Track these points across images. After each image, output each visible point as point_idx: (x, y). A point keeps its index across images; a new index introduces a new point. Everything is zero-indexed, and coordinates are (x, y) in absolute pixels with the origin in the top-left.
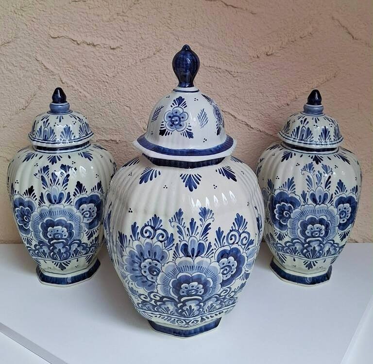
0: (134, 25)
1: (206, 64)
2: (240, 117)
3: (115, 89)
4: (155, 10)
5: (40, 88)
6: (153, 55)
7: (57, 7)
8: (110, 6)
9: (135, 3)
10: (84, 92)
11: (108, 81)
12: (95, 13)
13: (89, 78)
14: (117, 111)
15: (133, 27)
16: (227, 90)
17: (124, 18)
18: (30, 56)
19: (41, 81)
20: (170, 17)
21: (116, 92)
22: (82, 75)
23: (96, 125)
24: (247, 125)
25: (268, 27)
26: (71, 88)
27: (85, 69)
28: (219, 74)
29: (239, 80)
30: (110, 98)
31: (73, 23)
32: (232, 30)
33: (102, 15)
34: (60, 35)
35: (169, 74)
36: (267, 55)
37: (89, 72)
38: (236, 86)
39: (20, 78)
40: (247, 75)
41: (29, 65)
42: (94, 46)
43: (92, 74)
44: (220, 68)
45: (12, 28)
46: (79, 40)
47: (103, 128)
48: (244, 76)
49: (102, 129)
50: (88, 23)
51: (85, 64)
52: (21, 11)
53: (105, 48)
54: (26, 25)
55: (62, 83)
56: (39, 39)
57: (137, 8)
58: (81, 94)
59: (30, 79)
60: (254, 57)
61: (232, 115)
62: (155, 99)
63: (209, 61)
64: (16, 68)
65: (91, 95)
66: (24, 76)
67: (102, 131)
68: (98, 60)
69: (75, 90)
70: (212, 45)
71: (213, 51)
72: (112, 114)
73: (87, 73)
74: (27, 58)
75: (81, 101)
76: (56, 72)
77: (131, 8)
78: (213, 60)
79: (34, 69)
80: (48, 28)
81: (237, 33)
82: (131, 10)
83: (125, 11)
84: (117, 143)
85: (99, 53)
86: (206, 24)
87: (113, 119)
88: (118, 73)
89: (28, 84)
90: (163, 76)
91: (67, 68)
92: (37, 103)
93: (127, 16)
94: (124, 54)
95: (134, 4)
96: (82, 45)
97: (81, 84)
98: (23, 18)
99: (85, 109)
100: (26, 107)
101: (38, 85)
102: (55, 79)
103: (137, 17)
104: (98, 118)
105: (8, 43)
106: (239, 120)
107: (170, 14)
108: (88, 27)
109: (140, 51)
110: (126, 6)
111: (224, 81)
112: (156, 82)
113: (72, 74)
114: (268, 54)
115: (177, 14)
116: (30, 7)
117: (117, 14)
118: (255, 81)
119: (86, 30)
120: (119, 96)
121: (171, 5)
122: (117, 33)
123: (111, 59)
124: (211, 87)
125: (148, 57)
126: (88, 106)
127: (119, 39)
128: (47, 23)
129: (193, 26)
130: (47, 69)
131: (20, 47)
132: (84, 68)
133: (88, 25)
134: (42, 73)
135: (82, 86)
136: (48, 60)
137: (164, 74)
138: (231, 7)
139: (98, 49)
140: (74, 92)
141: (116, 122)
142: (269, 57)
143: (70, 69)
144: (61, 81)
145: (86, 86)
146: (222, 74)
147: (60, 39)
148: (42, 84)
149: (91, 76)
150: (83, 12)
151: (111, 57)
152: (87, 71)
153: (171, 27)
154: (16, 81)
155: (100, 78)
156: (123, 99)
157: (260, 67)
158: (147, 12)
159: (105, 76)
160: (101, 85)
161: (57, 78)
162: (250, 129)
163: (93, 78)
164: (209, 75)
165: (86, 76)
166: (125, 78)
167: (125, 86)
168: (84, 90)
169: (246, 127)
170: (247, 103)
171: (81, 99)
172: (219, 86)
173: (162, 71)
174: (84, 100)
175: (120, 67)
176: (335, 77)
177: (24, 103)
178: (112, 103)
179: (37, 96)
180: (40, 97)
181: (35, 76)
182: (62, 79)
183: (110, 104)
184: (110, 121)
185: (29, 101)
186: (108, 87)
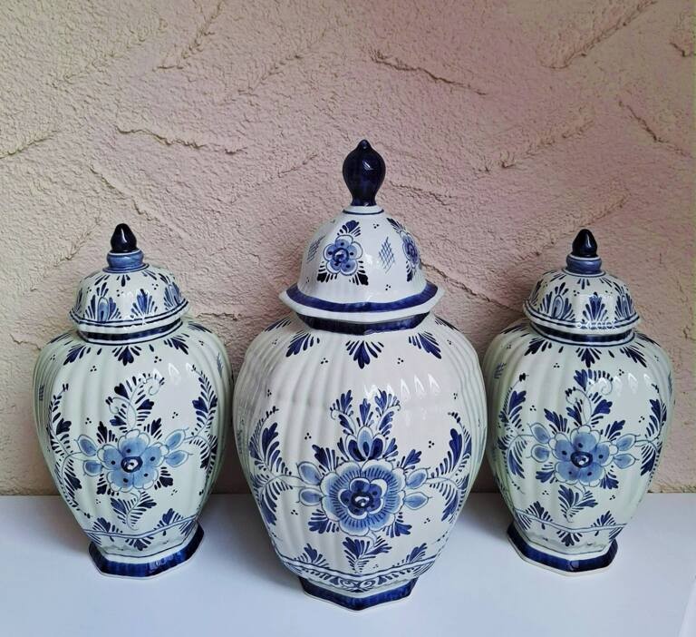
0: (269, 111)
1: (395, 182)
2: (453, 275)
3: (234, 224)
4: (307, 85)
5: (97, 220)
6: (301, 164)
7: (131, 77)
8: (227, 77)
9: (273, 71)
10: (178, 230)
11: (220, 210)
12: (199, 89)
13: (187, 204)
14: (237, 262)
15: (266, 115)
16: (430, 227)
17: (251, 98)
18: (80, 165)
19: (100, 210)
20: (332, 98)
21: (235, 229)
22: (174, 200)
23: (198, 289)
24: (466, 289)
25: (506, 117)
26: (155, 222)
27: (181, 189)
28: (419, 199)
29: (453, 209)
30: (224, 240)
31: (158, 105)
32: (442, 122)
33: (211, 94)
34: (135, 127)
36: (503, 166)
37: (187, 194)
38: (447, 221)
39: (62, 205)
40: (467, 202)
41: (79, 180)
42: (197, 147)
43: (192, 197)
44: (420, 190)
45: (48, 114)
46: (170, 137)
47: (211, 292)
48: (462, 203)
49: (209, 295)
50: (186, 106)
51: (180, 181)
52: (66, 85)
53: (216, 151)
54: (75, 109)
55: (140, 213)
56: (97, 134)
57: (275, 82)
58: (171, 233)
59: (81, 206)
60: (480, 170)
61: (438, 271)
63: (401, 177)
64: (55, 185)
65: (191, 235)
66: (70, 200)
67: (209, 299)
68: (204, 172)
69: (161, 226)
70: (406, 149)
71: (409, 159)
72: (227, 269)
73: (183, 195)
74: (76, 169)
75: (171, 245)
76: (127, 193)
77: (264, 82)
78: (407, 174)
79: (87, 187)
80: (114, 116)
81: (452, 129)
82: (264, 84)
83: (253, 86)
84: (235, 320)
85: (206, 159)
86: (397, 111)
87: (229, 277)
88: (239, 196)
89: (77, 215)
90: (318, 201)
91: (148, 187)
92: (93, 249)
93: (257, 96)
94: (250, 162)
95: (270, 74)
96: (174, 146)
97: (172, 214)
98: (70, 98)
99: (178, 260)
100: (73, 255)
101: (95, 216)
102: (125, 205)
103: (275, 97)
104: (201, 275)
105: (41, 140)
106: (451, 280)
107: (333, 92)
108: (185, 113)
109: (279, 158)
110: (255, 78)
111: (427, 211)
112: (306, 212)
113: (157, 198)
114: (506, 165)
115: (346, 94)
116: (82, 77)
117: (239, 91)
118: (481, 213)
119: (183, 120)
120: (239, 236)
121: (336, 76)
122: (238, 125)
123: (227, 172)
125: (294, 169)
126: (185, 253)
127: (242, 136)
128: (113, 107)
129: (375, 115)
130: (111, 187)
131: (63, 148)
132: (178, 187)
133: (186, 110)
135: (174, 219)
136: (114, 172)
137: (321, 198)
138: (442, 82)
139: (203, 152)
140: (159, 228)
141: (234, 283)
142: (507, 170)
143: (153, 189)
144: (137, 209)
145: (181, 218)
146: (423, 200)
147: (135, 135)
149: (190, 201)
150: (177, 88)
151: (227, 167)
152: (183, 192)
153: (334, 116)
154: (55, 208)
155: (206, 204)
156: (247, 242)
157: (491, 188)
158: (292, 89)
159: (216, 201)
160: (208, 218)
161: (129, 203)
162: (470, 296)
163: (193, 204)
164: (401, 202)
165: (181, 201)
166: (251, 206)
167: (250, 220)
168: (177, 225)
169: (464, 293)
170: (466, 251)
171: (171, 241)
172: (418, 220)
173: (317, 194)
174: (177, 243)
175: (243, 187)
176: (621, 206)
177: (69, 250)
178: (228, 249)
179: (92, 236)
180: (97, 237)
181: (89, 200)
182: (139, 206)
183: (224, 251)
184: (223, 280)
185: (78, 245)
186: (220, 220)
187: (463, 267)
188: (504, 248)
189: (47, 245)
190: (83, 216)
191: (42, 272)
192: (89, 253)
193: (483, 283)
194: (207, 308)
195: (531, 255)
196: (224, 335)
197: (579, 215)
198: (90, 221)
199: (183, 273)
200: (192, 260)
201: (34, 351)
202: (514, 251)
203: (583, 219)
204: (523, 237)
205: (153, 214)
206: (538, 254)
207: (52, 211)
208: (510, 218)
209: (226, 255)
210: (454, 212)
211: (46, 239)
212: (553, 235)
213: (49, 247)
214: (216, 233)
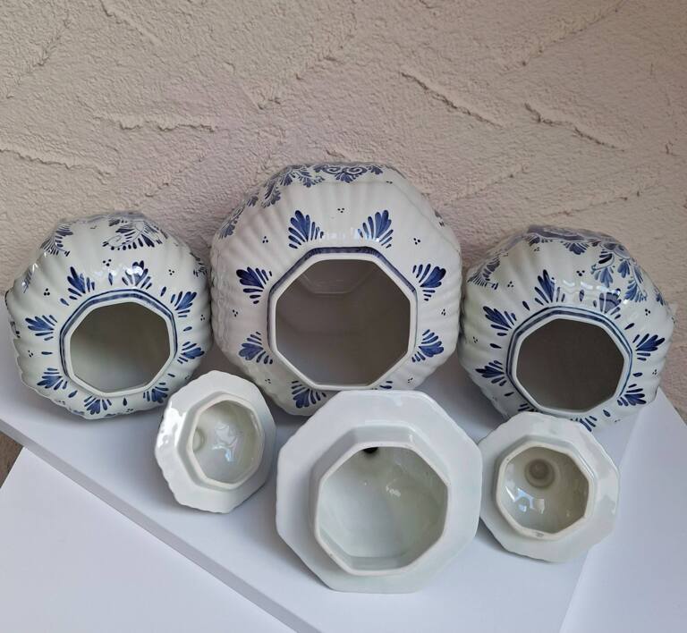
2: (434, 87)
3: (206, 29)
5: (66, 23)
10: (149, 34)
11: (191, 12)
14: (211, 71)
16: (413, 33)
19: (67, 11)
21: (208, 35)
23: (173, 98)
24: (446, 101)
26: (124, 25)
29: (438, 14)
30: (197, 47)
38: (430, 27)
39: (28, 5)
47: (186, 103)
48: (447, 6)
49: (185, 105)
55: (108, 15)
58: (141, 37)
59: (48, 7)
61: (419, 83)
62: (279, 49)
65: (162, 40)
67: (185, 109)
69: (131, 30)
72: (201, 78)
75: (143, 51)
84: (212, 132)
87: (204, 87)
89: (45, 17)
90: (293, 3)
92: (64, 54)
97: (142, 17)
99: (151, 67)
100: (45, 60)
101: (64, 18)
102: (93, 6)
104: (176, 84)
106: (432, 92)
111: (410, 16)
112: (281, 16)
118: (467, 17)
120: (213, 42)
124: (383, 27)
126: (157, 60)
135: (144, 22)
140: (129, 32)
141: (210, 93)
144: (106, 11)
145: (152, 22)
148: (71, 17)
154: (21, 10)
155: (176, 6)
156: (221, 49)
159: (188, 3)
160: (179, 21)
161: (97, 4)
162: (451, 109)
163: (162, 5)
164: (382, 4)
166: (224, 8)
167: (223, 24)
168: (148, 30)
169: (444, 106)
170: (450, 60)
171: (143, 47)
172: (399, 26)
174: (149, 49)
176: (616, 11)
177: (40, 54)
178: (201, 57)
179: (62, 40)
180: (67, 41)
182: (107, 7)
183: (197, 59)
184: (198, 90)
185: (48, 50)
186: (192, 24)
187: (445, 78)
188: (490, 58)
189: (18, 50)
190: (51, 17)
191: (16, 78)
192: (61, 59)
193: (465, 96)
194: (183, 119)
195: (518, 65)
196: (202, 147)
197: (571, 21)
198: (60, 25)
199: (157, 81)
200: (165, 67)
201: (17, 159)
202: (500, 61)
203: (575, 25)
204: (509, 45)
205: (122, 16)
206: (524, 64)
207: (20, 13)
208: (498, 23)
209: (200, 62)
210: (439, 17)
211: (16, 44)
212: (542, 43)
213: (20, 52)
214: (188, 38)
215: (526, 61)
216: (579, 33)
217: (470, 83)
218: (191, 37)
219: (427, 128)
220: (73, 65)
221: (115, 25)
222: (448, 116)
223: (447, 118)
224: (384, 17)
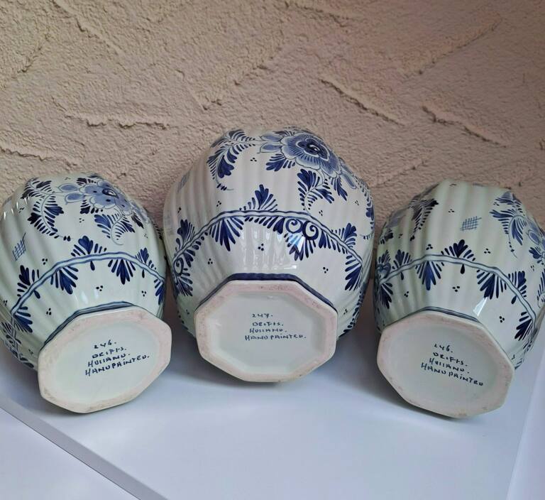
2: (349, 92)
3: (161, 42)
5: (46, 37)
11: (149, 29)
13: (122, 23)
14: (165, 78)
16: (330, 47)
19: (48, 28)
21: (162, 48)
23: (133, 99)
24: (358, 104)
26: (94, 39)
27: (116, 9)
28: (320, 21)
29: (350, 31)
35: (243, 19)
37: (121, 13)
39: (17, 22)
43: (126, 16)
44: (321, 11)
47: (143, 104)
48: (358, 25)
49: (142, 106)
55: (82, 31)
58: (109, 50)
59: (33, 23)
64: (11, 5)
65: (125, 52)
66: (24, 18)
67: (142, 110)
69: (100, 43)
72: (156, 83)
73: (118, 14)
75: (109, 60)
76: (71, 12)
87: (158, 90)
89: (30, 32)
90: (233, 21)
91: (88, 7)
97: (109, 32)
99: (116, 74)
100: (28, 68)
101: (45, 33)
102: (70, 23)
104: (135, 88)
106: (346, 96)
112: (223, 32)
113: (96, 17)
120: (167, 53)
124: (305, 42)
126: (121, 68)
130: (57, 6)
132: (114, 7)
134: (50, 13)
137: (235, 19)
140: (99, 45)
141: (163, 96)
143: (93, 9)
144: (80, 27)
145: (116, 36)
146: (324, 22)
148: (51, 32)
149: (124, 19)
154: (11, 25)
155: (138, 23)
156: (173, 59)
159: (147, 21)
160: (139, 36)
161: (72, 21)
162: (362, 110)
163: (127, 23)
164: (305, 23)
165: (116, 20)
167: (175, 38)
168: (115, 44)
169: (356, 108)
170: (360, 69)
171: (109, 57)
173: (232, 15)
174: (114, 59)
175: (169, 7)
176: (493, 30)
177: (24, 62)
178: (157, 66)
179: (43, 51)
180: (47, 52)
181: (40, 19)
182: (80, 24)
183: (153, 67)
184: (153, 93)
185: (31, 58)
186: (150, 39)
187: (356, 85)
188: (392, 67)
189: (6, 59)
190: (35, 32)
192: (41, 67)
193: (373, 99)
194: (140, 118)
195: (415, 74)
196: (156, 142)
197: (457, 38)
198: (41, 38)
200: (127, 74)
202: (401, 71)
203: (460, 41)
204: (408, 57)
206: (421, 73)
207: (9, 29)
208: (398, 39)
209: (155, 70)
210: (350, 34)
211: (5, 54)
212: (434, 56)
213: (8, 60)
214: (146, 49)
215: (422, 70)
216: (464, 48)
217: (377, 89)
218: (149, 48)
219: (343, 127)
220: (51, 72)
221: (87, 39)
222: (360, 117)
223: (358, 118)
224: (306, 33)
